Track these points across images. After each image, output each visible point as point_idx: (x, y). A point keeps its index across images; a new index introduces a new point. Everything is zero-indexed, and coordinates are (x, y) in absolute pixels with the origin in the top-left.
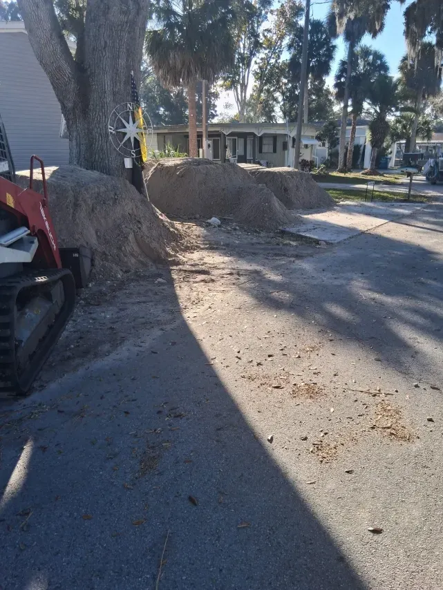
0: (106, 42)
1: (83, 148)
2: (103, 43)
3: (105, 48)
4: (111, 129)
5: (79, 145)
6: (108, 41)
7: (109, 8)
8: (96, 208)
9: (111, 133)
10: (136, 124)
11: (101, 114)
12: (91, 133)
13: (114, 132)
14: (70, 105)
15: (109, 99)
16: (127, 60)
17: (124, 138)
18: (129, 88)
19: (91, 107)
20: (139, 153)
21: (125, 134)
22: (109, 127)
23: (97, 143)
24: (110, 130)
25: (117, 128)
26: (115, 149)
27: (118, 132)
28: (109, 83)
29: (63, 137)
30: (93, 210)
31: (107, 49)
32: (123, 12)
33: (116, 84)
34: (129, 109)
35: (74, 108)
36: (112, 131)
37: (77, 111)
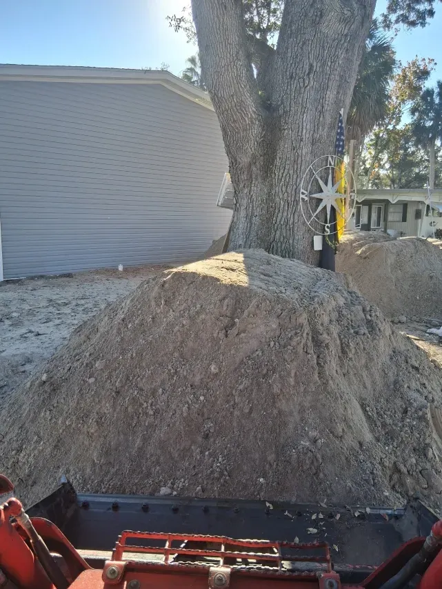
0: (311, 66)
1: (256, 220)
2: (307, 67)
3: (309, 74)
4: (303, 193)
5: (249, 218)
6: (315, 64)
7: (321, 16)
8: (348, 346)
9: (303, 199)
10: (336, 187)
11: (291, 172)
12: (273, 201)
13: (306, 199)
14: (244, 160)
15: (305, 150)
16: (338, 93)
17: (317, 206)
18: (333, 133)
19: (278, 162)
20: (334, 228)
21: (320, 200)
22: (302, 190)
23: (280, 215)
24: (301, 196)
25: (311, 193)
26: (304, 223)
27: (311, 199)
28: (308, 127)
29: (223, 206)
30: (343, 352)
31: (311, 75)
32: (345, 20)
33: (318, 128)
34: (330, 165)
35: (250, 165)
36: (303, 196)
37: (254, 169)
